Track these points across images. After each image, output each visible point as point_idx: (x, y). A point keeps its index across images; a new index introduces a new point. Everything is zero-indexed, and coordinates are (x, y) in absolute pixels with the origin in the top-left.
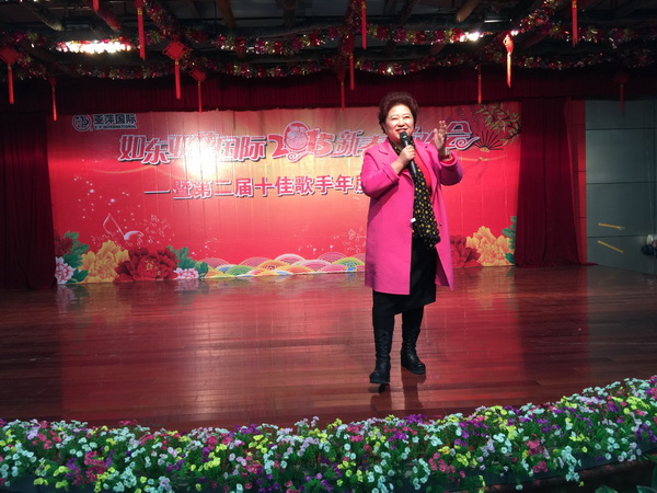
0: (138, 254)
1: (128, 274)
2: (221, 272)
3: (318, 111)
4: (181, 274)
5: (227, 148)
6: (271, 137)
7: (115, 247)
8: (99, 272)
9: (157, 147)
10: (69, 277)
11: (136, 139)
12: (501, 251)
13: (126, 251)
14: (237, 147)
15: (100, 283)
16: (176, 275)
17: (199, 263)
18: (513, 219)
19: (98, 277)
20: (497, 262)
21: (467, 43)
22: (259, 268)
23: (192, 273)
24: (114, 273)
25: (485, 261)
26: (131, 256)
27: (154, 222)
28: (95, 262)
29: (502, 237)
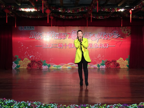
0: (33, 62)
1: (31, 67)
2: (54, 67)
3: (80, 27)
4: (44, 67)
5: (57, 36)
6: (68, 33)
7: (27, 60)
9: (39, 35)
10: (15, 67)
11: (34, 33)
12: (125, 64)
13: (30, 61)
14: (59, 35)
15: (23, 69)
16: (42, 67)
17: (48, 64)
18: (129, 56)
19: (23, 67)
20: (124, 67)
22: (63, 66)
23: (46, 67)
24: (27, 66)
25: (121, 67)
27: (37, 54)
28: (22, 63)
29: (126, 60)
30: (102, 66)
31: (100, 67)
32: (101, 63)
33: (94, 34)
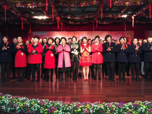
3: (87, 32)
21: (123, 18)
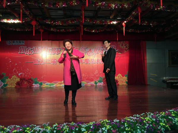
0: (22, 79)
1: (19, 85)
2: (46, 85)
3: (75, 41)
4: (34, 85)
5: (49, 51)
6: (62, 48)
7: (16, 77)
8: (11, 84)
9: (30, 50)
10: (2, 86)
11: (24, 47)
12: (124, 81)
13: (19, 79)
14: (52, 50)
15: (11, 88)
16: (33, 86)
17: (40, 82)
18: (127, 72)
19: (10, 86)
20: (123, 84)
21: (113, 24)
22: (57, 84)
23: (38, 85)
24: (15, 85)
25: (120, 83)
26: (20, 80)
27: (28, 70)
28: (10, 81)
29: (124, 77)
30: (99, 83)
31: (98, 84)
32: (99, 79)
33: (90, 49)
